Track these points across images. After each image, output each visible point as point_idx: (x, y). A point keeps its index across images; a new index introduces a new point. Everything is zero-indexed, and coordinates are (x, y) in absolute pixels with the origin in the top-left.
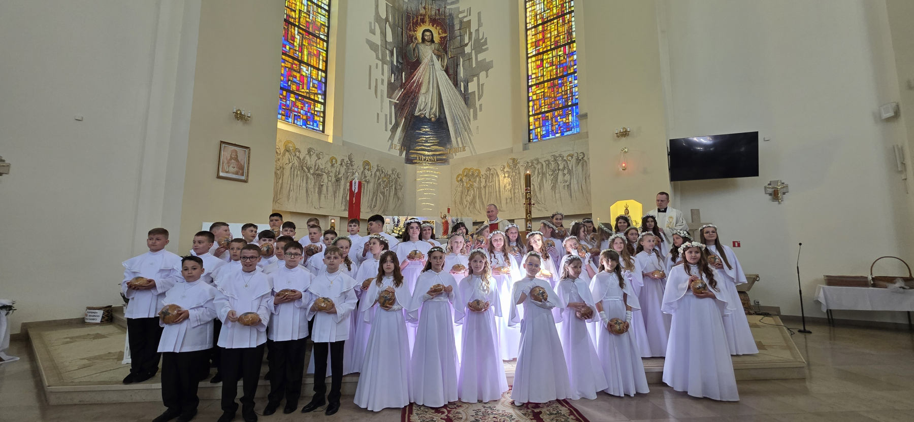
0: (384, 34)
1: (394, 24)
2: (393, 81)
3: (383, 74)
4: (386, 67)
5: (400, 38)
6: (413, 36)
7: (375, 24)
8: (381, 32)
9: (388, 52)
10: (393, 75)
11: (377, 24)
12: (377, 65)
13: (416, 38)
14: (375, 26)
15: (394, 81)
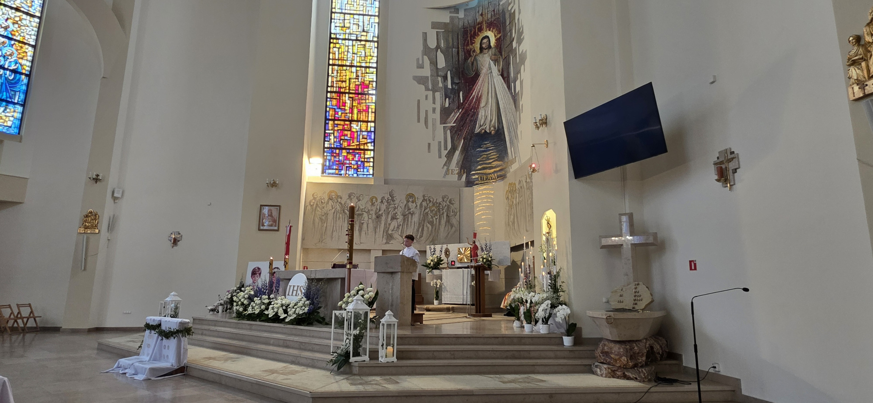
0: (434, 63)
1: (448, 47)
2: (447, 105)
3: (434, 103)
4: (438, 95)
5: (455, 59)
6: (471, 50)
7: (423, 58)
8: (430, 63)
9: (440, 79)
10: (447, 99)
11: (426, 58)
12: (427, 96)
13: (474, 51)
14: (423, 60)
15: (449, 104)
